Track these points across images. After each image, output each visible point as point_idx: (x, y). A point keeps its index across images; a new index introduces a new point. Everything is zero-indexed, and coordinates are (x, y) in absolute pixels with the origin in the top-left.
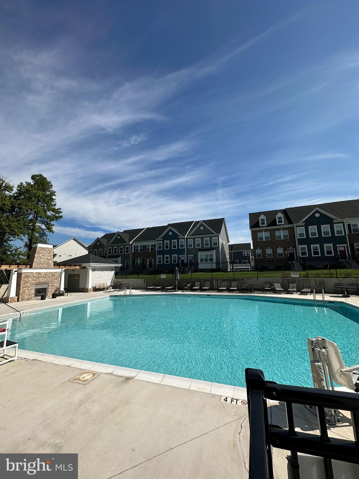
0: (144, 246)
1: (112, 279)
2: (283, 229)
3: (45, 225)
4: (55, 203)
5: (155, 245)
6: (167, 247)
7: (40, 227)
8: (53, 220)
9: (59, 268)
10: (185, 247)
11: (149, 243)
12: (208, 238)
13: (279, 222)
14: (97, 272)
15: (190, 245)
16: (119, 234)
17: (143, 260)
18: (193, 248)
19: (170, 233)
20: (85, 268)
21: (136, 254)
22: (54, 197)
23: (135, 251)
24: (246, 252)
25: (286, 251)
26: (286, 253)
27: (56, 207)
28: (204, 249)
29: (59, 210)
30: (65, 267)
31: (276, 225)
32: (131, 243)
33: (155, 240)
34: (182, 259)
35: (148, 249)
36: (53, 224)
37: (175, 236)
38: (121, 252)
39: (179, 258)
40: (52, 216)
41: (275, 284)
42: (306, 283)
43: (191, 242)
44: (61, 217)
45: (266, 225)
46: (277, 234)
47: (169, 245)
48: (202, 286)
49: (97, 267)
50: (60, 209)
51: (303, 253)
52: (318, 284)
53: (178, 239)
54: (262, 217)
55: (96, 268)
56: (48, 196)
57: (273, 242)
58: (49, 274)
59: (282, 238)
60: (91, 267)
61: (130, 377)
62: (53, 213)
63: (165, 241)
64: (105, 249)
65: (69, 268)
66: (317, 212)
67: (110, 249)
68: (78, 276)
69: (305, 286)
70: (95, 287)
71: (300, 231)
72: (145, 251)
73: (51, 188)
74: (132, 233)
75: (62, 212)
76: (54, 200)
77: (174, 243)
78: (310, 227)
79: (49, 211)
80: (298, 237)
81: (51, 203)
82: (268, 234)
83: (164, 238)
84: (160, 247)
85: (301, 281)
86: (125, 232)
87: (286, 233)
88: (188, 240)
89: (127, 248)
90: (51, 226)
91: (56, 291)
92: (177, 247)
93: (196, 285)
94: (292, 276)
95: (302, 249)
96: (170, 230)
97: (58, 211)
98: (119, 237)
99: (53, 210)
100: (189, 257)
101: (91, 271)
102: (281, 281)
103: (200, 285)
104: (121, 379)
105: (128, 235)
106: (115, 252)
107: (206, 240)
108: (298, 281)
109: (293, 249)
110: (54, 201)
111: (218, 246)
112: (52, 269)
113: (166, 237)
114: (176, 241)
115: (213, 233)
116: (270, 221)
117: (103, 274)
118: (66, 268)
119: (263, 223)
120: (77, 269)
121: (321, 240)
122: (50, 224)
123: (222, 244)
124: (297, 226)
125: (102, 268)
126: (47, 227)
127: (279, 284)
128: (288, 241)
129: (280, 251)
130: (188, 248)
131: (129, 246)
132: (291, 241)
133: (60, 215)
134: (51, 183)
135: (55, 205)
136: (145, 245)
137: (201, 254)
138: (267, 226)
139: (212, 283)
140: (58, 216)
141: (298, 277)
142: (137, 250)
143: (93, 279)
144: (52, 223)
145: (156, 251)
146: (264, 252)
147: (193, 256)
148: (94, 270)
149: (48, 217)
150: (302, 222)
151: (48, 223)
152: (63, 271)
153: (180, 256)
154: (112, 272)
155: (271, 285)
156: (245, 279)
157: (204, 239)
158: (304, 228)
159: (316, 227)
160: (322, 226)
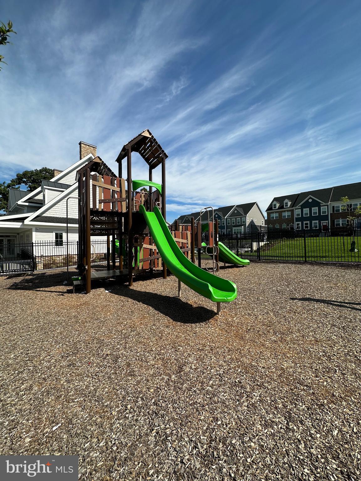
2: (288, 211)
10: (225, 224)
12: (240, 218)
15: (229, 223)
25: (288, 226)
28: (237, 225)
31: (283, 208)
37: (219, 218)
39: (221, 232)
43: (229, 221)
45: (277, 209)
46: (283, 214)
51: (298, 227)
53: (221, 219)
54: (275, 203)
57: (281, 220)
59: (287, 217)
66: (310, 198)
71: (297, 212)
77: (219, 222)
78: (304, 209)
80: (295, 216)
82: (277, 215)
87: (290, 213)
95: (298, 224)
109: (293, 225)
111: (245, 223)
121: (311, 218)
124: (296, 209)
128: (290, 219)
129: (284, 226)
130: (227, 225)
137: (235, 229)
146: (274, 227)
147: (230, 230)
150: (300, 206)
153: (222, 230)
157: (237, 219)
158: (300, 210)
159: (308, 209)
160: (313, 208)
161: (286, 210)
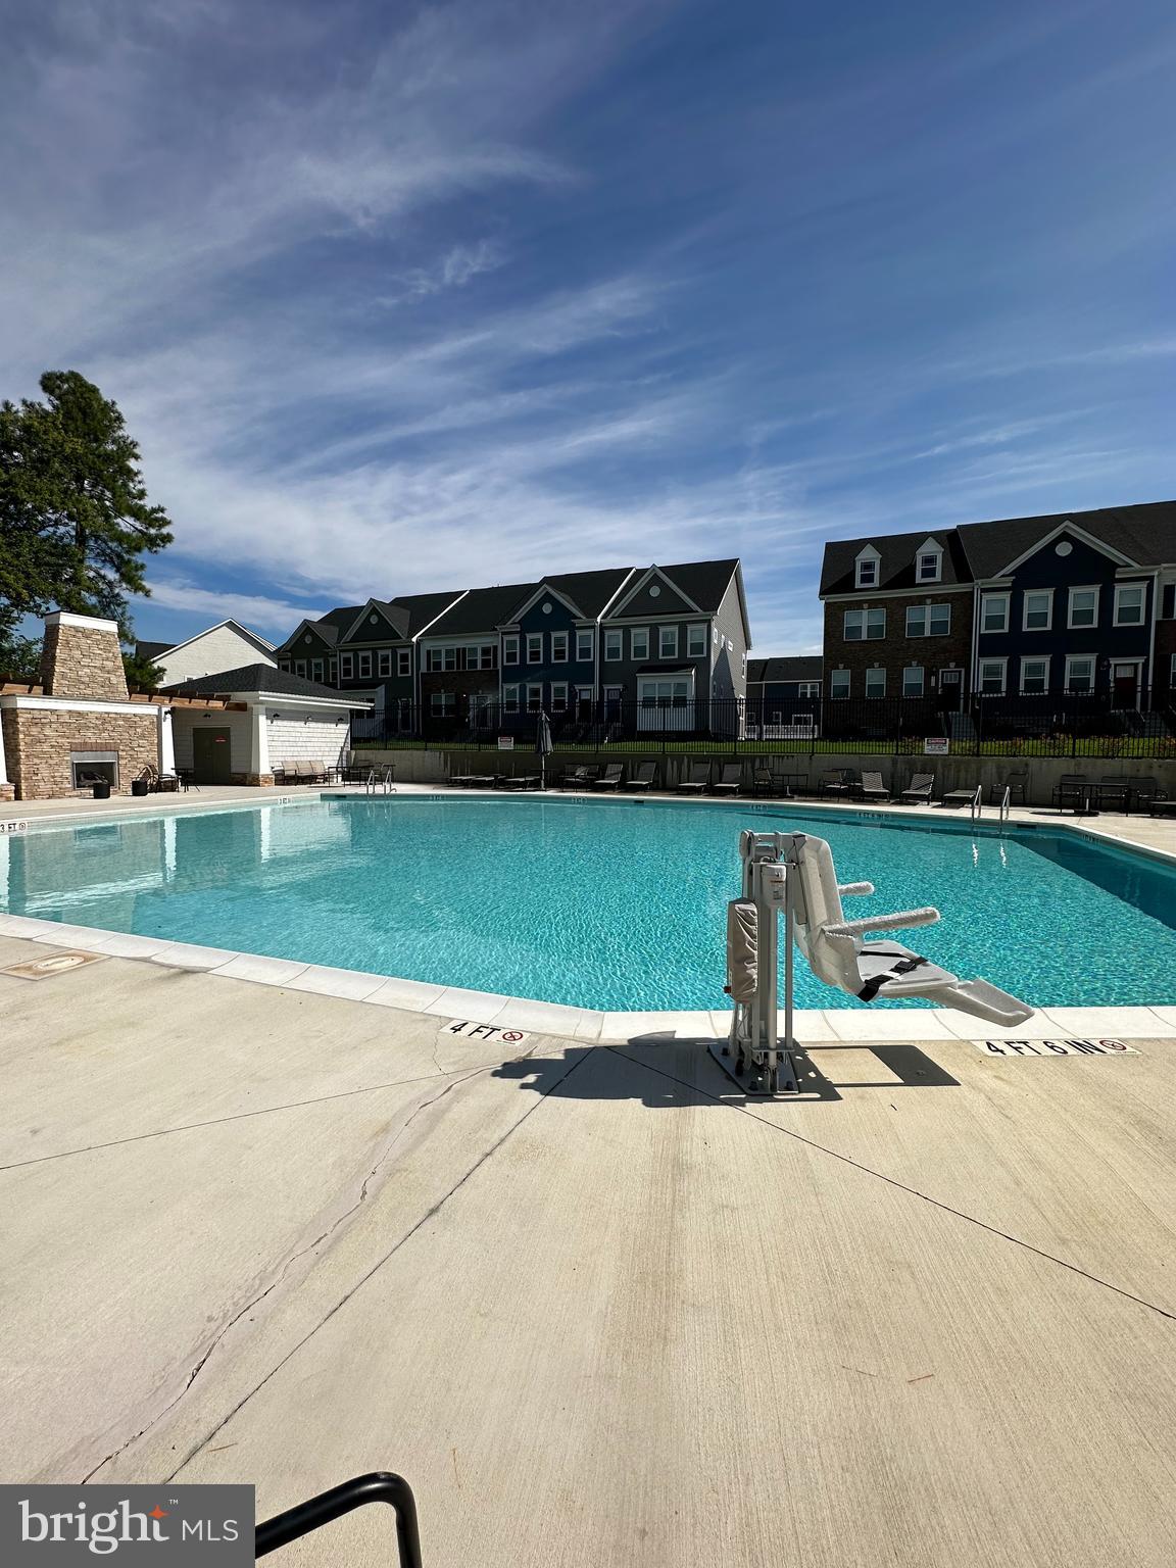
0: (458, 650)
1: (342, 748)
2: (936, 599)
3: (114, 565)
4: (140, 487)
5: (495, 648)
6: (535, 655)
7: (98, 574)
8: (139, 550)
9: (150, 701)
10: (594, 657)
11: (477, 642)
12: (675, 629)
13: (926, 573)
14: (285, 723)
15: (614, 652)
16: (374, 607)
17: (458, 697)
18: (621, 659)
19: (547, 609)
20: (242, 707)
21: (432, 681)
22: (132, 464)
23: (428, 668)
24: (809, 685)
25: (933, 679)
26: (933, 684)
27: (149, 503)
28: (660, 664)
29: (161, 515)
30: (170, 701)
31: (912, 584)
32: (414, 639)
33: (496, 630)
34: (585, 696)
35: (473, 663)
36: (140, 562)
37: (563, 618)
38: (385, 670)
39: (573, 694)
40: (134, 534)
41: (865, 776)
42: (967, 771)
43: (615, 639)
44: (168, 538)
45: (878, 585)
46: (912, 615)
47: (541, 650)
48: (629, 775)
49: (287, 708)
50: (162, 510)
51: (992, 686)
52: (1005, 775)
53: (572, 630)
54: (869, 554)
55: (283, 711)
56: (108, 458)
57: (894, 647)
58: (115, 719)
59: (927, 633)
60: (262, 708)
61: (197, 969)
62: (138, 525)
63: (529, 636)
64: (331, 660)
65: (187, 703)
67: (347, 661)
68: (225, 733)
69: (962, 782)
70: (283, 771)
71: (991, 606)
72: (464, 667)
73: (120, 428)
74: (420, 607)
75: (169, 523)
76: (136, 474)
77: (560, 641)
78: (1028, 594)
79: (120, 515)
80: (980, 628)
81: (125, 485)
82: (879, 617)
83: (527, 624)
84: (511, 657)
85: (953, 767)
86: (400, 602)
87: (945, 613)
88: (607, 633)
89: (404, 658)
90: (137, 570)
91: (147, 775)
92: (567, 657)
93: (608, 772)
94: (927, 749)
95: (989, 671)
96: (548, 598)
97: (154, 518)
98: (374, 620)
99: (138, 513)
100: (608, 690)
101: (263, 721)
102: (888, 764)
103: (624, 773)
104: (164, 972)
105: (409, 612)
106: (366, 671)
107: (665, 635)
108: (944, 766)
109: (960, 672)
110: (136, 479)
111: (705, 655)
112: (122, 702)
113: (533, 621)
114: (565, 634)
115: (692, 611)
116: (894, 571)
117: (307, 730)
118: (174, 704)
119: (867, 578)
120: (214, 710)
121: (1059, 642)
122: (129, 561)
123: (723, 652)
124: (984, 591)
125: (304, 712)
126: (122, 575)
127: (878, 777)
128: (945, 641)
129: (913, 675)
130: (606, 660)
131: (408, 651)
132: (954, 645)
133: (165, 531)
134: (119, 407)
135: (142, 494)
136: (464, 649)
137: (647, 682)
138: (879, 589)
139: (661, 769)
140: (157, 536)
141: (947, 752)
142: (438, 665)
143: (273, 744)
144: (138, 558)
145: (500, 669)
146: (858, 678)
147: (620, 687)
148: (275, 715)
149: (121, 537)
150: (1003, 576)
151: (122, 557)
152: (166, 713)
153: (577, 687)
154: (340, 726)
155: (853, 776)
156: (771, 758)
157: (662, 630)
158: (1007, 596)
159: (1049, 593)
160: (1073, 591)
161: (927, 597)
